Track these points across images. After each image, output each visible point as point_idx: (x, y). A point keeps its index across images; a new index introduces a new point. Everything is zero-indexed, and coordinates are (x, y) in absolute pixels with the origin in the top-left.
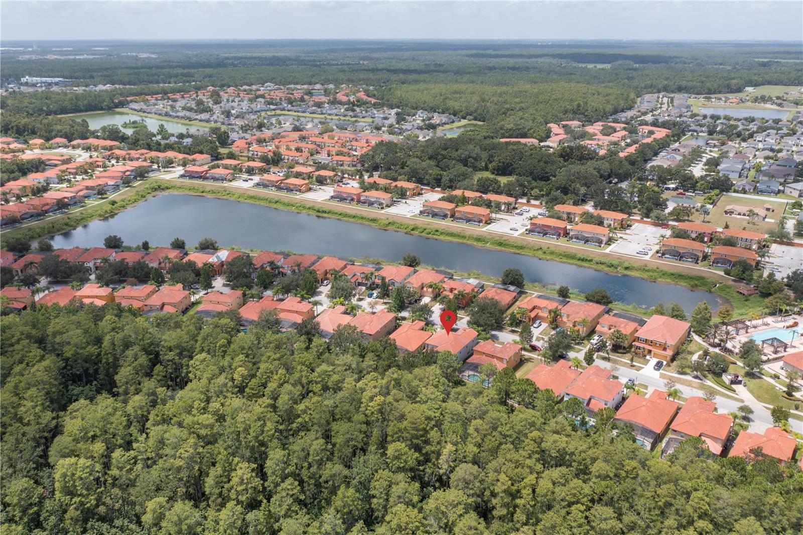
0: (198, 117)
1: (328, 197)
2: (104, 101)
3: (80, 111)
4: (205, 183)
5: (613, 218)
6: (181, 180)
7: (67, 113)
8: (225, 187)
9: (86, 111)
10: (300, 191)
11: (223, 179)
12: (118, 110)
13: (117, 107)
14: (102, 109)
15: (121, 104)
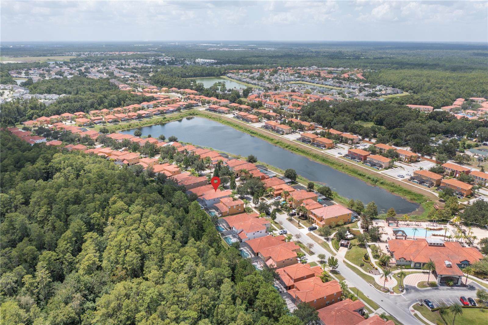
0: (252, 82)
1: (261, 126)
2: (216, 72)
3: (204, 76)
4: (215, 114)
5: (405, 154)
6: (206, 111)
7: (197, 77)
8: (220, 116)
9: (206, 76)
10: (252, 122)
11: (223, 113)
12: (221, 77)
13: (222, 75)
14: (214, 76)
15: (224, 74)
